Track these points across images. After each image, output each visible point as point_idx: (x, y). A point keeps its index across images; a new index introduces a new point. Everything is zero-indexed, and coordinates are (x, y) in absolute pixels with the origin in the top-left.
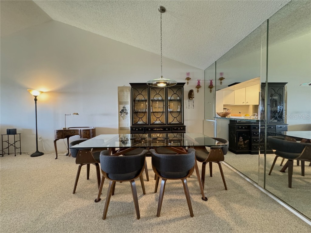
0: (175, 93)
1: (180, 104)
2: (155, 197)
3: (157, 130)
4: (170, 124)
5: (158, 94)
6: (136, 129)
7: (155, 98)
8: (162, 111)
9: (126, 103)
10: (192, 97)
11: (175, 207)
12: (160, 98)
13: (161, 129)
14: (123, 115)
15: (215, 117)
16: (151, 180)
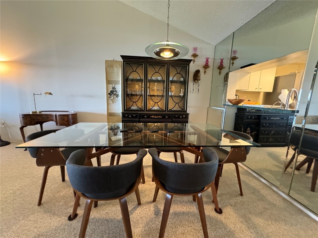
0: (179, 72)
1: (183, 87)
2: (154, 209)
3: (155, 117)
4: (171, 111)
5: (158, 72)
6: (128, 115)
7: (153, 78)
8: (161, 94)
9: (116, 82)
10: (198, 79)
11: (181, 225)
12: (159, 78)
13: (160, 117)
14: (112, 98)
15: (225, 105)
16: (148, 181)
